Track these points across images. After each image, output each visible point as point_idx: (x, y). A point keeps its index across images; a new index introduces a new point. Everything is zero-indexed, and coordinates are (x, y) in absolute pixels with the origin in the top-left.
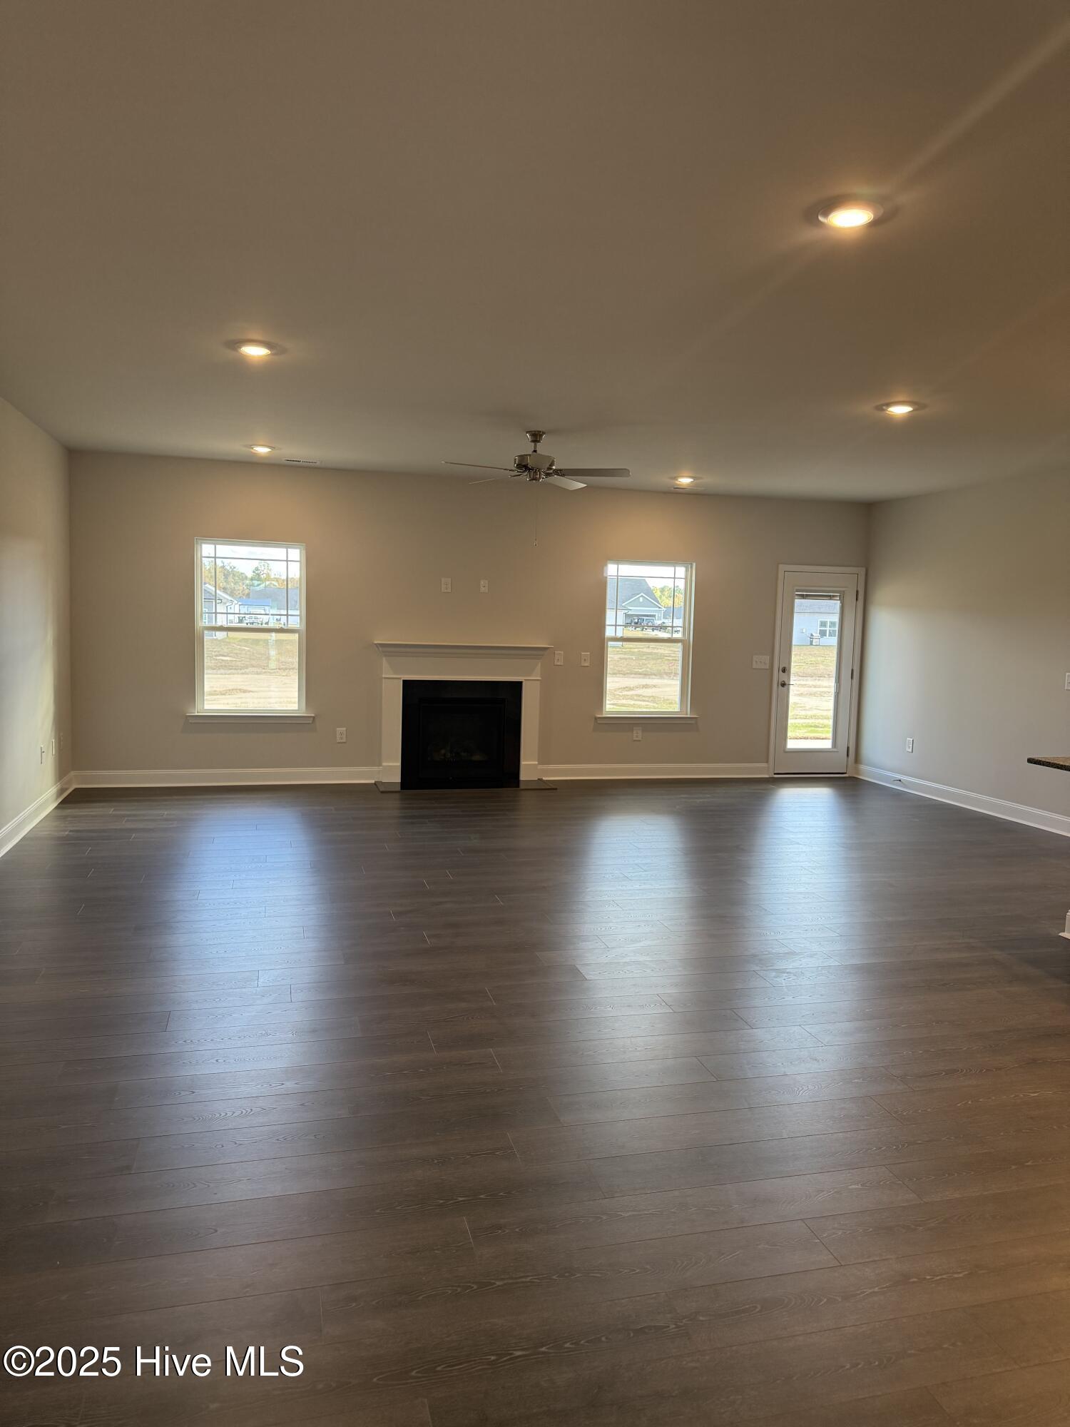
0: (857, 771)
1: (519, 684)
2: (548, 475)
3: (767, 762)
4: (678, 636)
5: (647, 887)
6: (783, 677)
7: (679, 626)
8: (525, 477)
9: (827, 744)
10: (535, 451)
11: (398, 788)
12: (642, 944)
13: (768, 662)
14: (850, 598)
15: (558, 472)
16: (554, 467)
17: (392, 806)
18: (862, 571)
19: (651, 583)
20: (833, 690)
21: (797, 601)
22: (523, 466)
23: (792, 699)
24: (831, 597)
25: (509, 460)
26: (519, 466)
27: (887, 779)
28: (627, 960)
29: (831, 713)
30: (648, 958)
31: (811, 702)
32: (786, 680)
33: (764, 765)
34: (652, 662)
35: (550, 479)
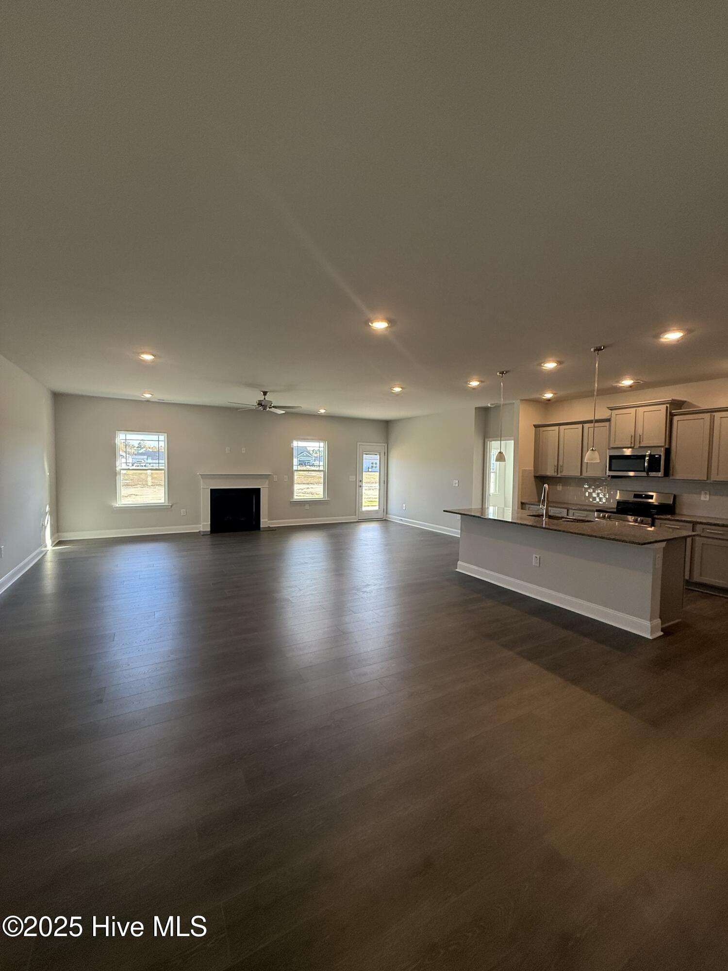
0: (387, 517)
1: (259, 489)
2: (270, 408)
3: (356, 515)
4: (321, 468)
5: (314, 565)
6: (360, 484)
7: (322, 465)
8: (261, 408)
9: (377, 508)
10: (265, 399)
11: (209, 533)
12: (313, 587)
13: (355, 478)
14: (382, 454)
15: (274, 407)
16: (272, 405)
17: (207, 541)
18: (386, 445)
19: (308, 448)
20: (378, 488)
21: (364, 455)
22: (260, 404)
23: (364, 491)
24: (376, 454)
25: (254, 402)
26: (258, 404)
27: (396, 519)
28: (308, 594)
29: (378, 497)
30: (316, 592)
31: (371, 492)
32: (361, 485)
33: (355, 517)
34: (310, 479)
35: (271, 410)
